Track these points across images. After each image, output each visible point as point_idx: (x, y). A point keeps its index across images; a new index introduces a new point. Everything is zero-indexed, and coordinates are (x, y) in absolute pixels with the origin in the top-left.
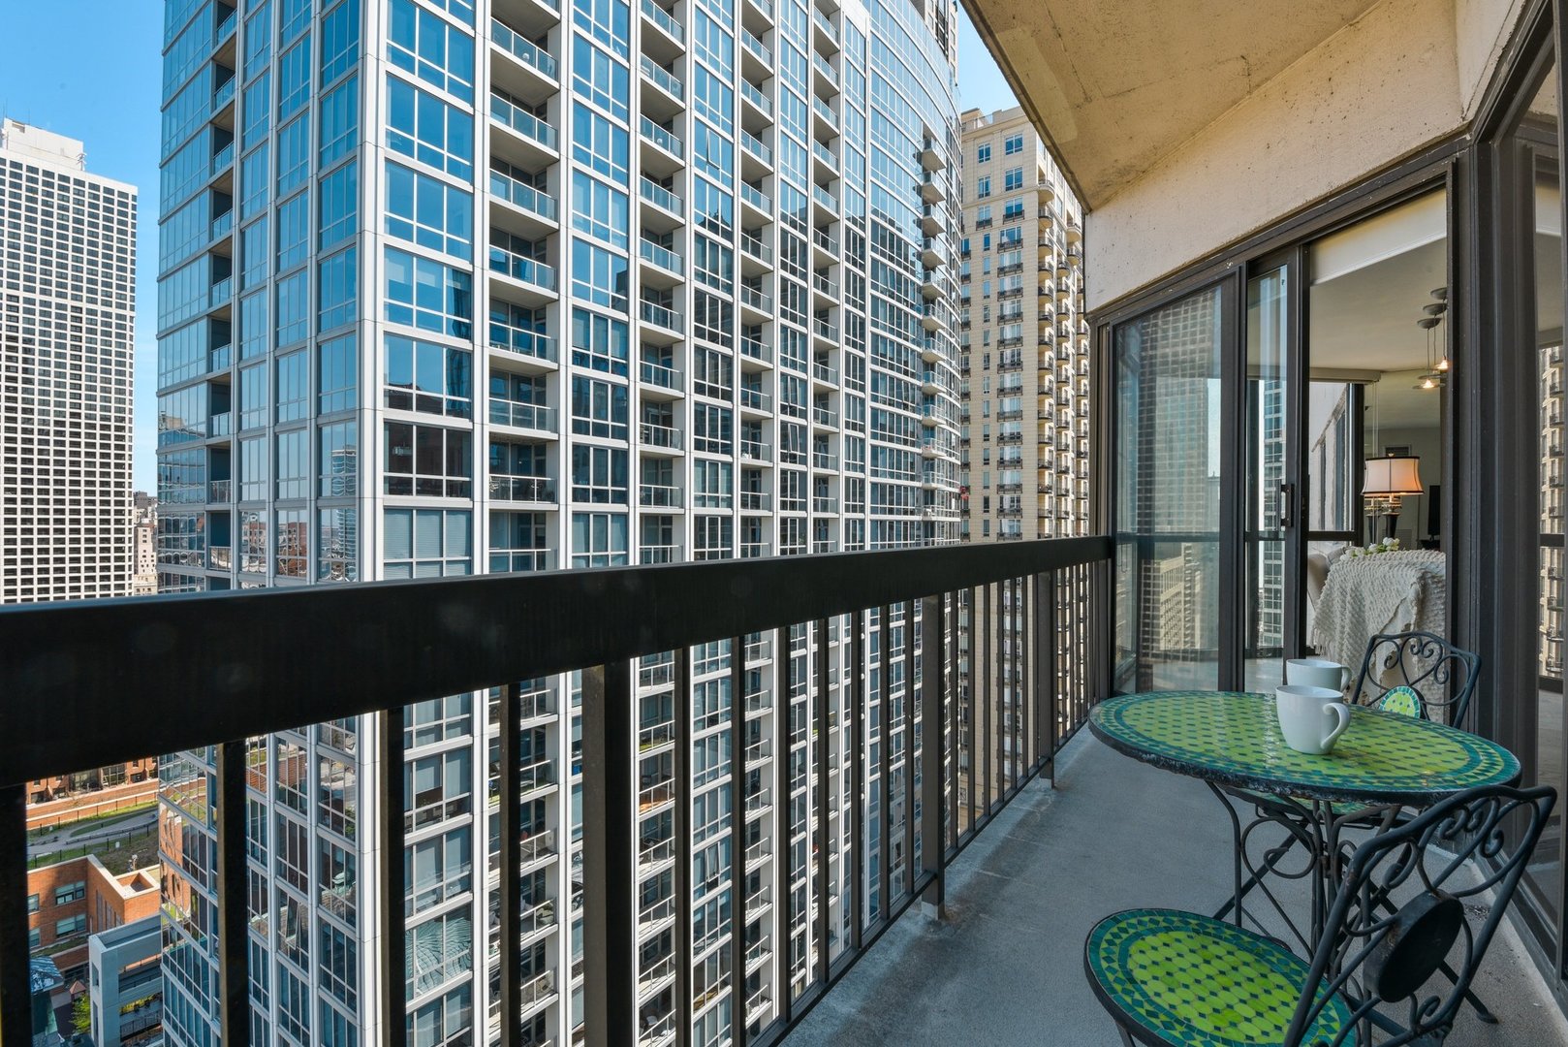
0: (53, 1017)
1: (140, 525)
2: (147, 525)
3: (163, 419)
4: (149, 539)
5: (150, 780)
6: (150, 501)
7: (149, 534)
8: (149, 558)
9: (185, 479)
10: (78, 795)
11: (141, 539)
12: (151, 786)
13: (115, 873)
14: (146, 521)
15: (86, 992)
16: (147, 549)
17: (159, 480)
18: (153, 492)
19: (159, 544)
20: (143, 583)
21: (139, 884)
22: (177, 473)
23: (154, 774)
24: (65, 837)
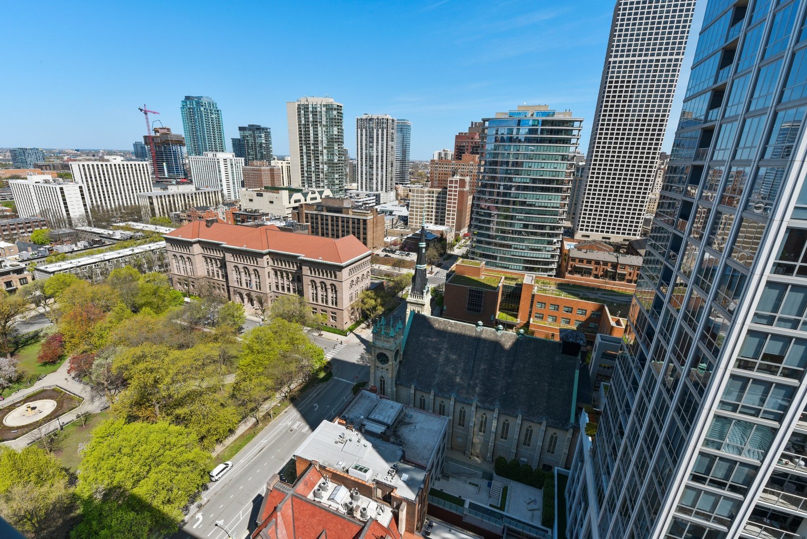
0: (580, 354)
1: (659, 168)
2: (662, 169)
3: (683, 113)
4: (661, 176)
5: (633, 284)
6: (666, 157)
7: (662, 173)
8: (659, 185)
9: (686, 145)
10: (607, 280)
11: (658, 175)
12: (632, 287)
13: (612, 314)
14: (662, 167)
15: (591, 351)
16: (659, 181)
17: (674, 146)
18: (669, 153)
19: (663, 181)
20: (654, 196)
21: (618, 323)
22: (683, 142)
23: (635, 282)
24: (600, 294)
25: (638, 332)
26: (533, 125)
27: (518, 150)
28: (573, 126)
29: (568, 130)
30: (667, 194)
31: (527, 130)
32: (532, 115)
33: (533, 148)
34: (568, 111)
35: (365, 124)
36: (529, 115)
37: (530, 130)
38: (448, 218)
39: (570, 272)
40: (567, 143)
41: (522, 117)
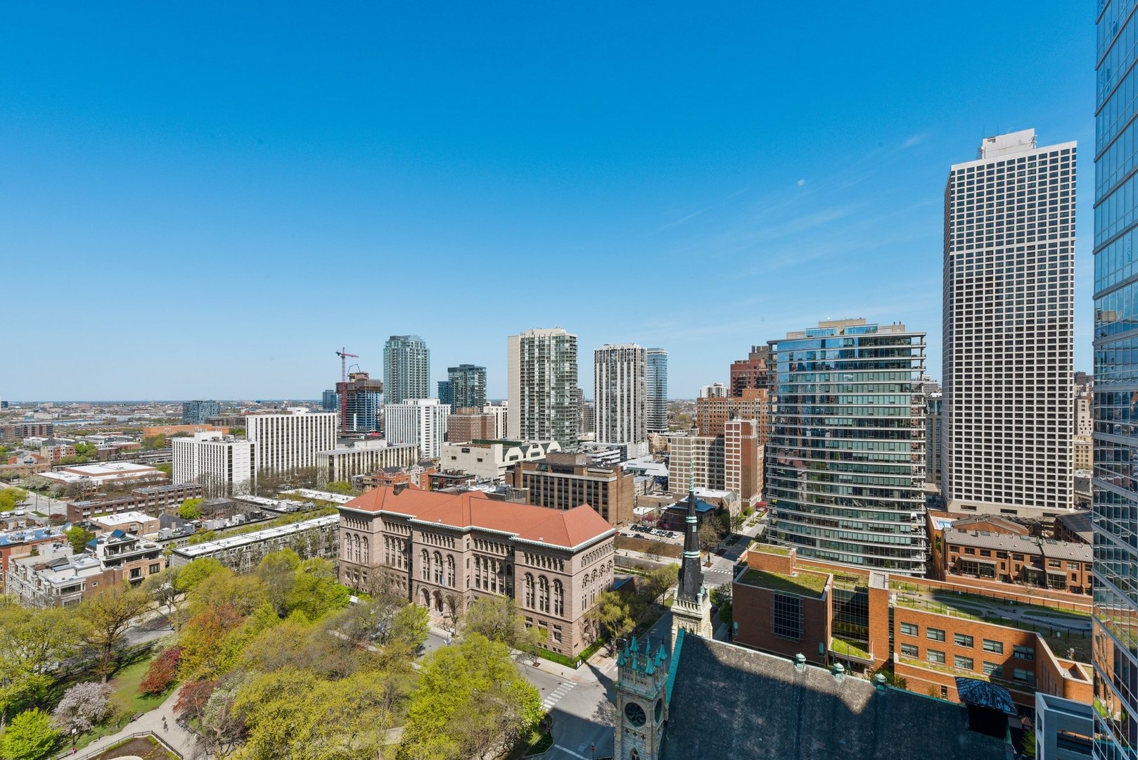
0: (1009, 733)
1: (1080, 397)
2: (1085, 398)
3: (1098, 315)
4: (1087, 407)
5: (1085, 595)
6: (1088, 379)
7: (1087, 404)
8: (1086, 423)
9: (1119, 359)
10: (1030, 586)
11: (1080, 408)
12: (1083, 600)
13: (1056, 653)
14: (1084, 394)
15: (1032, 728)
16: (1085, 416)
17: (1096, 363)
18: (1090, 372)
19: (1094, 414)
20: (1082, 441)
21: (1075, 671)
22: (1111, 355)
23: (1090, 592)
24: (1021, 613)
25: (1125, 694)
26: (845, 346)
27: (828, 380)
28: (909, 343)
29: (903, 349)
30: (1106, 437)
31: (837, 353)
32: (842, 332)
33: (850, 376)
34: (897, 324)
35: (606, 358)
36: (837, 333)
37: (841, 352)
38: (730, 479)
39: (953, 570)
40: (904, 367)
41: (826, 336)
